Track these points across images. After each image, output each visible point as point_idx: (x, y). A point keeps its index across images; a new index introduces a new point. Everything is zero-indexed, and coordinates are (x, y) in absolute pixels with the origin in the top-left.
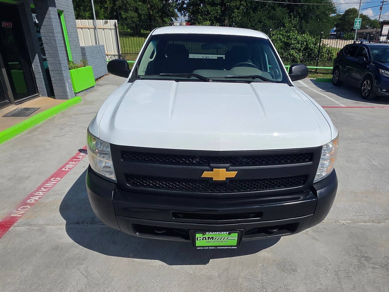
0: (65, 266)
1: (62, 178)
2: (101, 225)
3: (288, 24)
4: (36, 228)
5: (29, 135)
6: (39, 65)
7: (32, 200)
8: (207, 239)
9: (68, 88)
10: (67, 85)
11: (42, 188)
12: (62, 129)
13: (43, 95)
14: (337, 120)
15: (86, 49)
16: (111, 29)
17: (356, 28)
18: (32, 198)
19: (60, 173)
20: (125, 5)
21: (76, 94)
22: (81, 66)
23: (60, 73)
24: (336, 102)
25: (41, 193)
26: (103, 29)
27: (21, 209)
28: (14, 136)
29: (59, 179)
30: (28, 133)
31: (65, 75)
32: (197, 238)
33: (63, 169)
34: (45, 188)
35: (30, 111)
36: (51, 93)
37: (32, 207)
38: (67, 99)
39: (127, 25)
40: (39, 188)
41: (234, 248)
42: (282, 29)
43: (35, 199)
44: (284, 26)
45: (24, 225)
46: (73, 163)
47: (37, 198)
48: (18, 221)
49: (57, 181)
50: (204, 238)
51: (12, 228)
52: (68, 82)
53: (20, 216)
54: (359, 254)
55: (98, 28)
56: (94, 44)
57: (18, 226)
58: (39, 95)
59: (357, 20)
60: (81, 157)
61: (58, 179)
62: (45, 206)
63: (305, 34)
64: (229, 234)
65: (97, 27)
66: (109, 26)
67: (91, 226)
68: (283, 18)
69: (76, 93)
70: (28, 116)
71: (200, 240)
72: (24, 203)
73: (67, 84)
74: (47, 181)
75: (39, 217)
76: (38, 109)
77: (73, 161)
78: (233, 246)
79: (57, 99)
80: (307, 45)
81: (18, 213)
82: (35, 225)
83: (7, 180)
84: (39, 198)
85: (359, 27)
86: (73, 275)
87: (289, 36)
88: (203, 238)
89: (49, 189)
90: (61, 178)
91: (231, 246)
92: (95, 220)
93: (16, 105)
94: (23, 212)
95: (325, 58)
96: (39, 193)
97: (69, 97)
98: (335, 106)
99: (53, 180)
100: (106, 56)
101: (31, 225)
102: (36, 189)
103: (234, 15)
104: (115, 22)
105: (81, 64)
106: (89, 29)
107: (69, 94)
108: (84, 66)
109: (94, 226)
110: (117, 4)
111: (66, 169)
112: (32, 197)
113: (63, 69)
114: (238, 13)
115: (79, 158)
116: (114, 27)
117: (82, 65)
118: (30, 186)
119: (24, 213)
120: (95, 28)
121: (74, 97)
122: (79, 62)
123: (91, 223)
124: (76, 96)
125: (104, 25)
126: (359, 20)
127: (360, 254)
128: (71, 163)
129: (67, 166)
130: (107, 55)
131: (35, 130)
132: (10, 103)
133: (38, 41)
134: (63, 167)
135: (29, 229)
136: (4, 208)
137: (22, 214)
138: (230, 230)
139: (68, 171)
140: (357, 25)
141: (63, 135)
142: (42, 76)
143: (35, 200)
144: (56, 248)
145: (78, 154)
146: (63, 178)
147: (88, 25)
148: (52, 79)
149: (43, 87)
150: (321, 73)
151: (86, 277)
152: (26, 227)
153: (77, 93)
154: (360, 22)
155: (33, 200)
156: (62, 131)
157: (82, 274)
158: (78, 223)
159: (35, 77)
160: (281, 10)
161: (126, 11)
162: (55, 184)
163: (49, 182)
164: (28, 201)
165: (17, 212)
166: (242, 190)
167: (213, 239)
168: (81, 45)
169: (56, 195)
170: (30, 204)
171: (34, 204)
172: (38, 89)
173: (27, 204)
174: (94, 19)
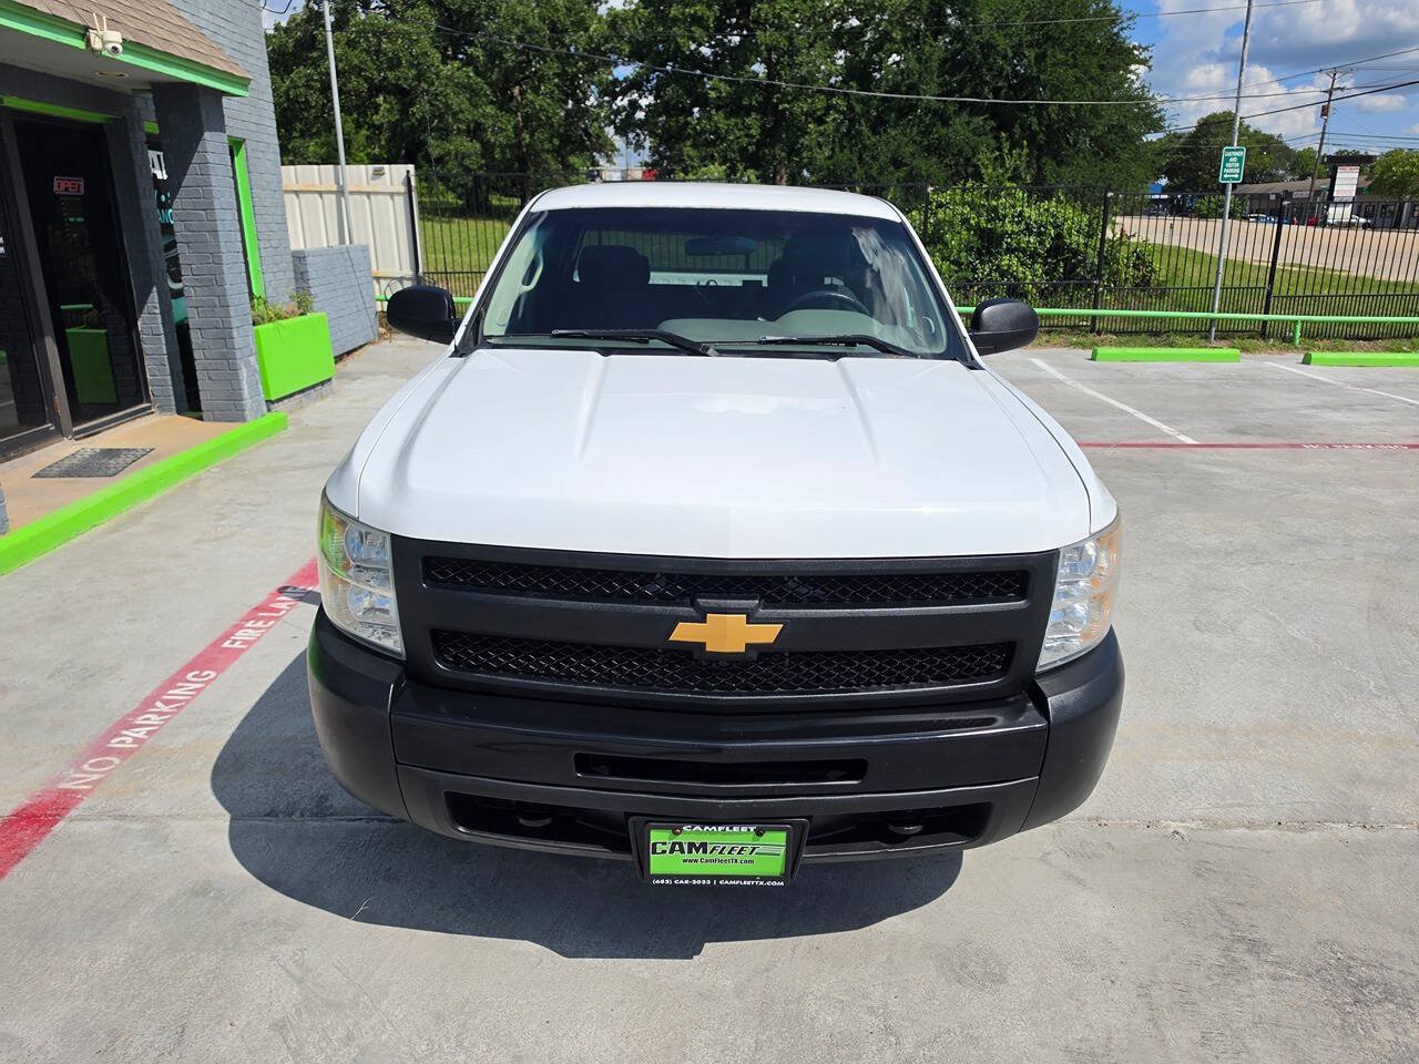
0: (231, 945)
1: (222, 670)
2: (349, 820)
3: (990, 171)
4: (138, 826)
5: (115, 536)
6: (158, 311)
7: (127, 739)
8: (686, 851)
9: (245, 386)
10: (245, 375)
11: (158, 704)
12: (223, 517)
13: (163, 409)
14: (1165, 488)
15: (309, 260)
16: (392, 195)
17: (1228, 179)
18: (125, 732)
19: (214, 657)
20: (441, 117)
21: (272, 406)
22: (293, 314)
23: (224, 336)
24: (1165, 428)
25: (155, 719)
26: (368, 194)
27: (91, 765)
28: (68, 539)
29: (213, 674)
30: (114, 530)
31: (238, 342)
32: (654, 845)
33: (226, 644)
34: (167, 703)
35: (120, 460)
36: (190, 402)
37: (125, 763)
38: (243, 419)
39: (444, 179)
40: (148, 704)
41: (775, 883)
42: (969, 185)
43: (136, 735)
44: (978, 177)
45: (100, 816)
46: (260, 624)
47: (141, 733)
48: (81, 805)
49: (207, 683)
50: (677, 847)
51: (60, 825)
52: (248, 365)
53: (90, 787)
54: (1225, 932)
55: (351, 193)
56: (335, 242)
57: (82, 819)
58: (149, 408)
59: (1229, 154)
60: (284, 606)
61: (208, 675)
62: (167, 758)
63: (1050, 199)
64: (759, 833)
65: (349, 188)
66: (389, 183)
67: (315, 824)
68: (975, 151)
69: (269, 402)
70: (115, 474)
71: (664, 852)
72: (101, 749)
73: (244, 370)
74: (172, 683)
75: (146, 793)
76: (146, 452)
77: (257, 619)
78: (772, 878)
79: (210, 420)
80: (1059, 236)
81: (80, 779)
82: (134, 818)
83: (46, 675)
84: (149, 733)
85: (1237, 176)
86: (258, 973)
87: (995, 210)
88: (674, 844)
89: (180, 705)
90: (219, 671)
91: (765, 878)
92: (327, 804)
93: (76, 440)
94: (96, 777)
95: (1127, 279)
96: (149, 719)
97: (247, 412)
98: (1156, 441)
99: (194, 676)
100: (375, 282)
101: (123, 817)
102: (137, 705)
103: (805, 141)
104: (408, 172)
105: (293, 305)
106: (320, 193)
107: (248, 403)
108: (302, 314)
109: (326, 824)
110: (414, 114)
111: (237, 645)
112: (127, 729)
113: (235, 322)
114: (822, 134)
115: (278, 610)
116: (403, 189)
117: (296, 309)
118: (120, 695)
119: (100, 780)
120: (340, 193)
121: (263, 415)
122: (285, 302)
123: (316, 815)
124: (269, 410)
125: (372, 182)
126: (1237, 154)
127: (1232, 930)
128: (250, 624)
129: (240, 635)
130: (378, 279)
131: (134, 519)
132: (60, 432)
133: (160, 235)
134: (226, 636)
135: (115, 828)
136: (37, 764)
137: (95, 783)
138: (763, 821)
139: (243, 650)
140: (1231, 171)
141: (226, 537)
142: (164, 347)
143: (136, 740)
144: (202, 891)
145: (272, 598)
146: (227, 673)
147: (317, 182)
148: (196, 356)
149: (165, 380)
150: (1111, 332)
151: (300, 982)
152: (108, 823)
153: (272, 402)
154: (1240, 159)
155: (131, 740)
156: (223, 523)
157: (287, 971)
158: (272, 814)
159: (141, 350)
160: (968, 124)
161: (444, 133)
162: (199, 690)
163: (179, 684)
164: (114, 743)
165: (79, 776)
166: (800, 689)
167: (705, 852)
168: (293, 247)
169: (202, 725)
170: (120, 752)
171: (131, 751)
172: (150, 388)
173: (110, 752)
174: (338, 164)
